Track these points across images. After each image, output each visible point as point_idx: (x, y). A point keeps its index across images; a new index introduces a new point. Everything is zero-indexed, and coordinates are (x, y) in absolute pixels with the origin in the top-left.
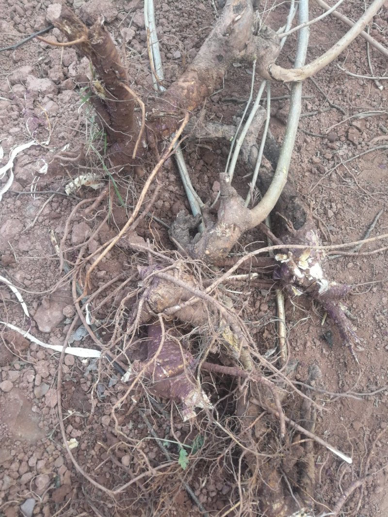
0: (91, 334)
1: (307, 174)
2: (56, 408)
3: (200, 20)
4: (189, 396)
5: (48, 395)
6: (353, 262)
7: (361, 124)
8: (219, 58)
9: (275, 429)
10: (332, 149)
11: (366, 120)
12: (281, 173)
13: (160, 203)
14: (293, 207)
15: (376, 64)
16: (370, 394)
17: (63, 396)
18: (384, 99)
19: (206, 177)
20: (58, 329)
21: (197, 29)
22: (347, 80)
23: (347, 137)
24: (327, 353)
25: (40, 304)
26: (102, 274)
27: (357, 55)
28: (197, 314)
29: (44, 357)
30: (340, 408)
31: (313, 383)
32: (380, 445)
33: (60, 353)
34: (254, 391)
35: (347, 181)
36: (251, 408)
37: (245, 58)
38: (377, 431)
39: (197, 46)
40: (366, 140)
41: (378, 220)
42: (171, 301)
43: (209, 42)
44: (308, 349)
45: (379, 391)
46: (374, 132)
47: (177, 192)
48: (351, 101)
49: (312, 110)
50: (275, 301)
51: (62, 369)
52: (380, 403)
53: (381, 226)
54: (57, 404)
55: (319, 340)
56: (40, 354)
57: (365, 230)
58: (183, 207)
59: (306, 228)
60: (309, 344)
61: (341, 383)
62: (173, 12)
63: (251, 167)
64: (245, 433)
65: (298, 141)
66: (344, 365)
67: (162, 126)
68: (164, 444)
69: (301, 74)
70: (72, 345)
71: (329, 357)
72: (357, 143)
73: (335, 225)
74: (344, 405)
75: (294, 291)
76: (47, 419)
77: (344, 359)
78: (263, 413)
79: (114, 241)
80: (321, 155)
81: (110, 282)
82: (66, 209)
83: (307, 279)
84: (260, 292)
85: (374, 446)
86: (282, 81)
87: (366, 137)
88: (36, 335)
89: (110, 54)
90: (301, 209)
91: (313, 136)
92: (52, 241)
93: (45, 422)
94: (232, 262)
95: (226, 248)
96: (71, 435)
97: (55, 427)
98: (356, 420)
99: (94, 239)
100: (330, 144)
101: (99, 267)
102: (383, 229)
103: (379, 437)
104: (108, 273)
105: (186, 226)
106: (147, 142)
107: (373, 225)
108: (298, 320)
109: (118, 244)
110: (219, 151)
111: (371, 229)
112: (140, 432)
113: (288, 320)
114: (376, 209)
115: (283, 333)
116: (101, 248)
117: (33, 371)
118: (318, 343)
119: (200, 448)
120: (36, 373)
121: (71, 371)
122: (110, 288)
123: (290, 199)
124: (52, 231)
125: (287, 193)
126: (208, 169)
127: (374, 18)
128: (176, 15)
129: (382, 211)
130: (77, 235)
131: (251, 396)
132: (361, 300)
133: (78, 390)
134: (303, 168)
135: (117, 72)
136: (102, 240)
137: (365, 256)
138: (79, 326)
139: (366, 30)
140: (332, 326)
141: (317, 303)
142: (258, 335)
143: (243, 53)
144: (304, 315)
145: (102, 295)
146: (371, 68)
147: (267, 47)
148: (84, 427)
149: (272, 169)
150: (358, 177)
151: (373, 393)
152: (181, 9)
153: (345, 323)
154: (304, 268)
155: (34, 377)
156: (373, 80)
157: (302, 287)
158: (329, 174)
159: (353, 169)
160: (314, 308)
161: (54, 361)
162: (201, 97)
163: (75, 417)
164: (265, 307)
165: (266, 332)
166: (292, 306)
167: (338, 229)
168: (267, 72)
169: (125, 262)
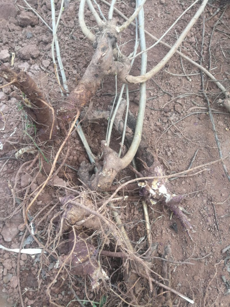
0: (36, 239)
1: (154, 132)
2: (17, 288)
3: (86, 52)
4: (95, 273)
5: (12, 280)
6: (185, 180)
7: (182, 101)
8: (96, 76)
9: (147, 287)
10: (167, 117)
11: (184, 98)
12: (137, 136)
13: (71, 157)
14: (146, 154)
15: (186, 68)
16: (202, 258)
17: (21, 280)
18: (193, 86)
19: (96, 140)
20: (16, 239)
21: (85, 57)
22: (171, 78)
23: (174, 109)
24: (175, 236)
25: (4, 225)
26: (40, 203)
27: (176, 63)
28: (95, 224)
29: (8, 257)
30: (186, 268)
31: (166, 257)
32: (211, 289)
33: (18, 253)
34: (133, 265)
35: (177, 134)
36: (132, 276)
37: (111, 74)
38: (208, 280)
39: (86, 66)
40: (185, 110)
41: (196, 155)
42: (80, 217)
43: (90, 68)
44: (164, 235)
45: (207, 256)
46: (189, 105)
47: (81, 150)
48: (175, 89)
49: (154, 96)
50: (142, 208)
51: (20, 263)
52: (208, 263)
53: (199, 158)
54: (18, 285)
55: (170, 228)
56: (6, 256)
57: (190, 161)
58: (85, 158)
59: (154, 166)
60: (164, 232)
61: (184, 253)
62: (71, 49)
63: (121, 133)
64: (130, 292)
65: (147, 114)
66: (186, 242)
67: (67, 116)
68: (84, 303)
69: (144, 78)
70: (25, 248)
71: (177, 238)
72: (180, 112)
73: (172, 160)
74: (187, 267)
75: (152, 202)
76: (12, 295)
77: (185, 238)
78: (139, 278)
79: (45, 183)
80: (161, 120)
81: (46, 207)
82: (16, 167)
83: (158, 194)
84: (133, 204)
85: (207, 290)
86: (134, 83)
87: (185, 108)
88: (3, 244)
89: (31, 86)
90: (151, 155)
91: (155, 110)
92: (9, 187)
93: (11, 298)
94: (115, 188)
95: (109, 183)
96: (27, 304)
97: (17, 300)
98: (195, 275)
99: (34, 183)
100: (165, 114)
101: (38, 199)
102: (200, 160)
103: (209, 284)
104: (44, 202)
105: (86, 170)
106: (59, 126)
107: (194, 158)
108: (157, 218)
109: (48, 184)
110: (103, 124)
111: (193, 161)
112: (69, 296)
113: (151, 218)
114: (195, 149)
115: (148, 227)
116: (38, 188)
117: (2, 267)
118: (169, 230)
119: (104, 303)
120: (4, 267)
121: (25, 263)
122: (46, 211)
123: (144, 150)
124: (9, 181)
125: (142, 146)
126: (97, 135)
127: (183, 43)
128: (72, 51)
129: (198, 150)
130: (24, 182)
131: (131, 268)
132: (191, 202)
133: (30, 275)
134: (151, 129)
135: (36, 94)
136: (39, 183)
137: (191, 177)
138: (29, 235)
139: (179, 50)
140: (176, 219)
141: (166, 207)
142: (134, 229)
143: (109, 71)
144: (160, 215)
145: (41, 215)
146: (184, 70)
147: (123, 67)
148: (35, 297)
149: (132, 133)
150: (183, 131)
151: (204, 258)
152: (75, 47)
153: (183, 218)
154: (155, 189)
155: (2, 270)
156: (186, 77)
157: (156, 199)
158: (166, 131)
159: (180, 127)
160: (165, 210)
161: (15, 258)
162: (88, 98)
163: (29, 292)
164: (137, 212)
165: (139, 227)
166: (152, 210)
167: (174, 163)
168: (125, 80)
169: (53, 194)
